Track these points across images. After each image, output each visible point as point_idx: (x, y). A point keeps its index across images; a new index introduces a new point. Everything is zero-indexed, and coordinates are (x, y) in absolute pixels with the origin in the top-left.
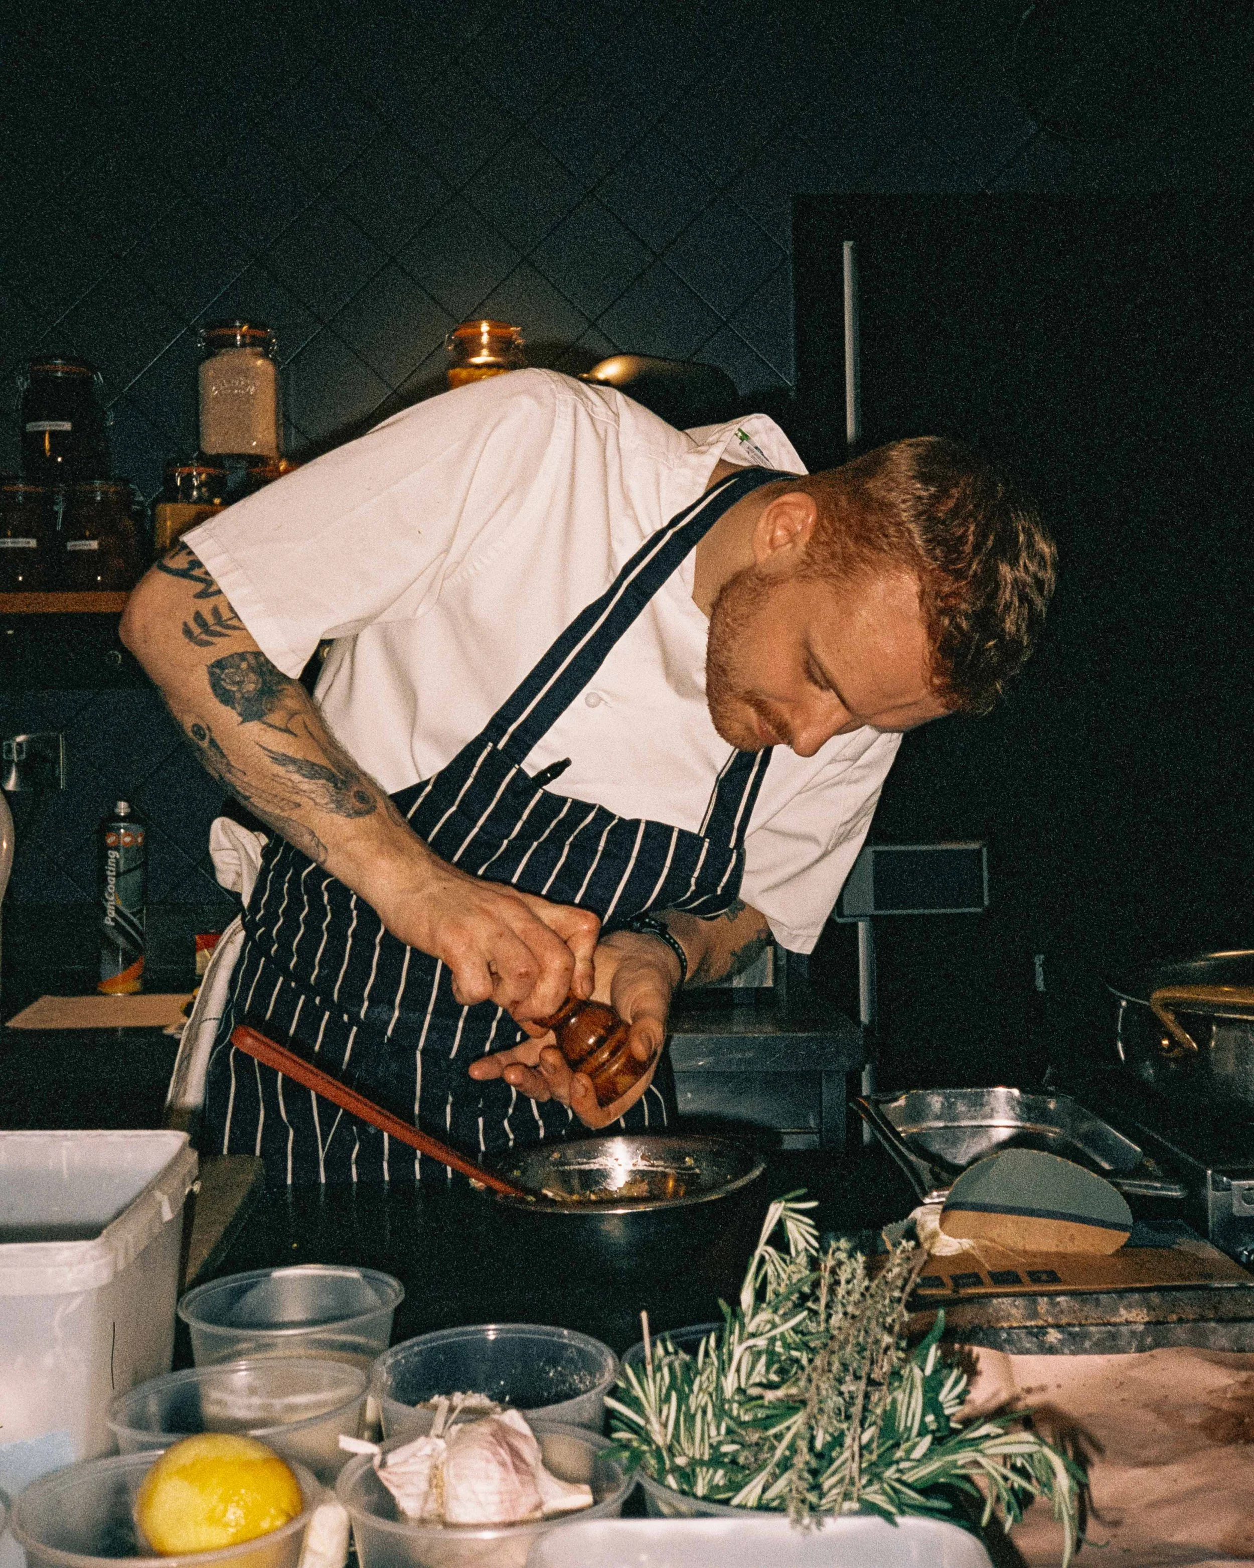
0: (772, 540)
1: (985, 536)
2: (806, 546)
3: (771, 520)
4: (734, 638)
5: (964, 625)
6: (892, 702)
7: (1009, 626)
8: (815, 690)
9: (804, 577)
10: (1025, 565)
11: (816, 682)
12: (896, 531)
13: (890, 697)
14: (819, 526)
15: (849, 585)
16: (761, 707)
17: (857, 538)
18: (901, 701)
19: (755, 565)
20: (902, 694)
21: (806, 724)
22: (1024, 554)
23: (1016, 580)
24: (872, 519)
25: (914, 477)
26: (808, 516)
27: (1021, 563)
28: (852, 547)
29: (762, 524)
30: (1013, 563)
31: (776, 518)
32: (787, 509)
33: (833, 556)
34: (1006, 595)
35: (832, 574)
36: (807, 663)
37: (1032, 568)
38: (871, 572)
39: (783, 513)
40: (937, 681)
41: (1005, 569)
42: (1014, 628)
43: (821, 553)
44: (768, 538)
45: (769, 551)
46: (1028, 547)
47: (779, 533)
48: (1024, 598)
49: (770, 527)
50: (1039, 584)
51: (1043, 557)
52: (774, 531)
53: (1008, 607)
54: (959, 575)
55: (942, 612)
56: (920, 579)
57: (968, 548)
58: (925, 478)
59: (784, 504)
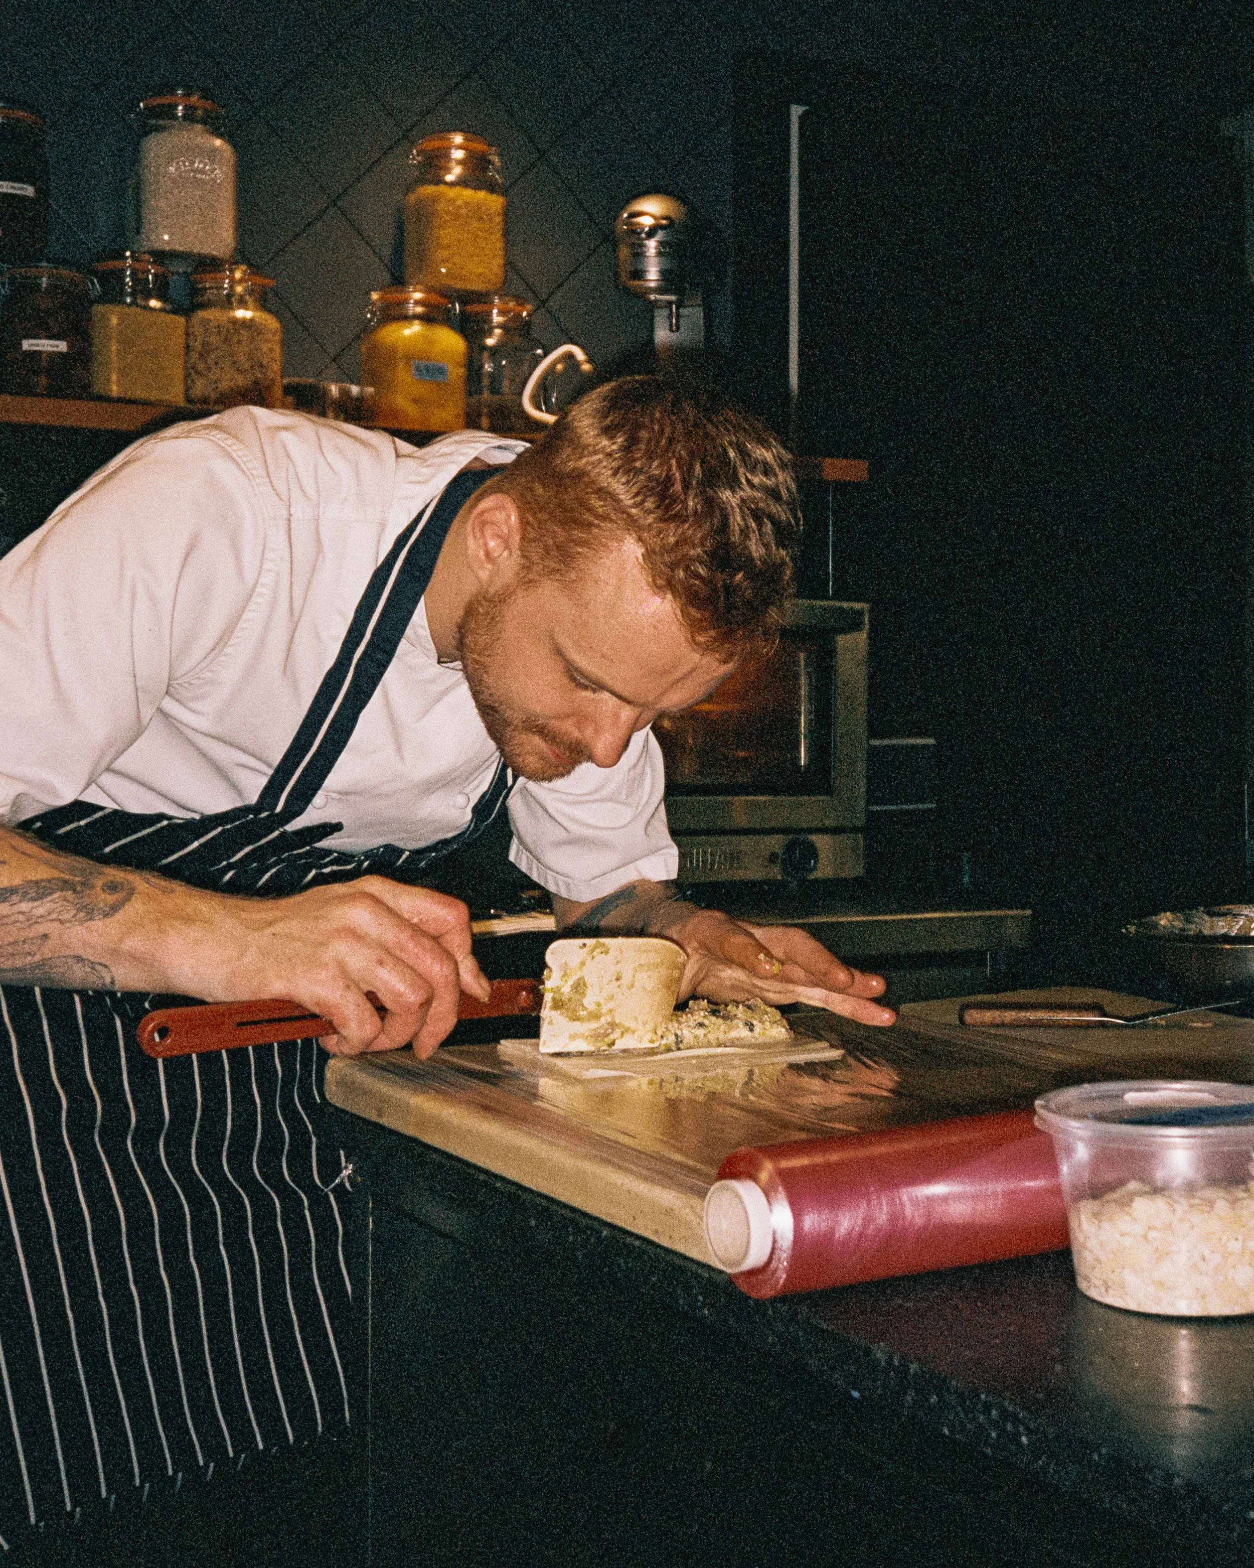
0: (488, 554)
1: (691, 467)
2: (520, 549)
3: (478, 535)
4: (487, 672)
5: (702, 571)
6: (670, 678)
7: (756, 550)
8: (588, 694)
9: (530, 581)
10: (748, 481)
11: (586, 688)
12: (600, 499)
13: (664, 672)
14: (524, 523)
15: (573, 576)
16: (542, 731)
17: (563, 523)
18: (678, 674)
19: (482, 587)
20: (675, 667)
21: (597, 731)
22: (741, 470)
23: (743, 500)
24: (568, 497)
25: (598, 435)
26: (509, 516)
27: (744, 481)
28: (561, 535)
29: (471, 542)
30: (733, 483)
31: (482, 531)
32: (487, 517)
33: (547, 550)
34: (737, 520)
35: (553, 569)
36: (569, 671)
37: (756, 481)
38: (590, 553)
39: (484, 524)
40: (700, 639)
41: (726, 495)
42: (762, 551)
43: (535, 553)
44: (482, 553)
45: (489, 566)
46: (743, 460)
47: (492, 544)
48: (758, 515)
49: (481, 541)
50: (774, 494)
51: (765, 464)
52: (486, 544)
53: (745, 532)
54: (679, 518)
55: (673, 566)
56: (640, 539)
57: (678, 487)
58: (608, 431)
59: (482, 513)
